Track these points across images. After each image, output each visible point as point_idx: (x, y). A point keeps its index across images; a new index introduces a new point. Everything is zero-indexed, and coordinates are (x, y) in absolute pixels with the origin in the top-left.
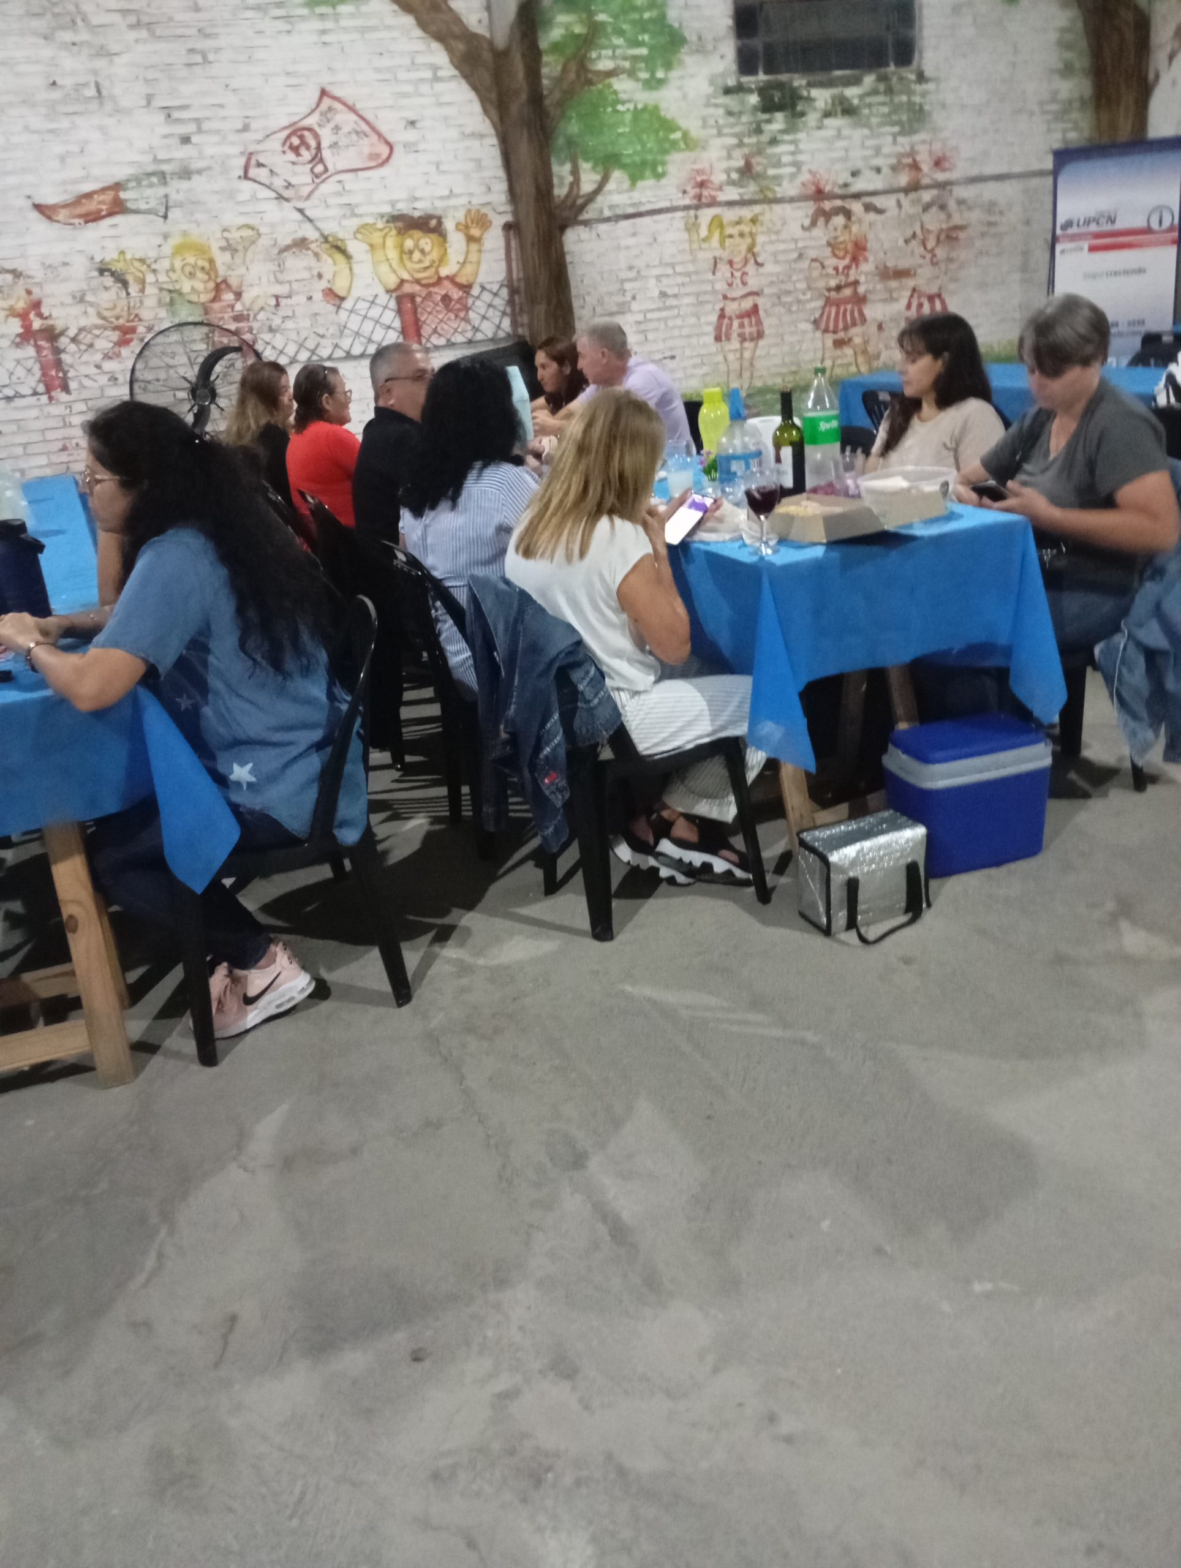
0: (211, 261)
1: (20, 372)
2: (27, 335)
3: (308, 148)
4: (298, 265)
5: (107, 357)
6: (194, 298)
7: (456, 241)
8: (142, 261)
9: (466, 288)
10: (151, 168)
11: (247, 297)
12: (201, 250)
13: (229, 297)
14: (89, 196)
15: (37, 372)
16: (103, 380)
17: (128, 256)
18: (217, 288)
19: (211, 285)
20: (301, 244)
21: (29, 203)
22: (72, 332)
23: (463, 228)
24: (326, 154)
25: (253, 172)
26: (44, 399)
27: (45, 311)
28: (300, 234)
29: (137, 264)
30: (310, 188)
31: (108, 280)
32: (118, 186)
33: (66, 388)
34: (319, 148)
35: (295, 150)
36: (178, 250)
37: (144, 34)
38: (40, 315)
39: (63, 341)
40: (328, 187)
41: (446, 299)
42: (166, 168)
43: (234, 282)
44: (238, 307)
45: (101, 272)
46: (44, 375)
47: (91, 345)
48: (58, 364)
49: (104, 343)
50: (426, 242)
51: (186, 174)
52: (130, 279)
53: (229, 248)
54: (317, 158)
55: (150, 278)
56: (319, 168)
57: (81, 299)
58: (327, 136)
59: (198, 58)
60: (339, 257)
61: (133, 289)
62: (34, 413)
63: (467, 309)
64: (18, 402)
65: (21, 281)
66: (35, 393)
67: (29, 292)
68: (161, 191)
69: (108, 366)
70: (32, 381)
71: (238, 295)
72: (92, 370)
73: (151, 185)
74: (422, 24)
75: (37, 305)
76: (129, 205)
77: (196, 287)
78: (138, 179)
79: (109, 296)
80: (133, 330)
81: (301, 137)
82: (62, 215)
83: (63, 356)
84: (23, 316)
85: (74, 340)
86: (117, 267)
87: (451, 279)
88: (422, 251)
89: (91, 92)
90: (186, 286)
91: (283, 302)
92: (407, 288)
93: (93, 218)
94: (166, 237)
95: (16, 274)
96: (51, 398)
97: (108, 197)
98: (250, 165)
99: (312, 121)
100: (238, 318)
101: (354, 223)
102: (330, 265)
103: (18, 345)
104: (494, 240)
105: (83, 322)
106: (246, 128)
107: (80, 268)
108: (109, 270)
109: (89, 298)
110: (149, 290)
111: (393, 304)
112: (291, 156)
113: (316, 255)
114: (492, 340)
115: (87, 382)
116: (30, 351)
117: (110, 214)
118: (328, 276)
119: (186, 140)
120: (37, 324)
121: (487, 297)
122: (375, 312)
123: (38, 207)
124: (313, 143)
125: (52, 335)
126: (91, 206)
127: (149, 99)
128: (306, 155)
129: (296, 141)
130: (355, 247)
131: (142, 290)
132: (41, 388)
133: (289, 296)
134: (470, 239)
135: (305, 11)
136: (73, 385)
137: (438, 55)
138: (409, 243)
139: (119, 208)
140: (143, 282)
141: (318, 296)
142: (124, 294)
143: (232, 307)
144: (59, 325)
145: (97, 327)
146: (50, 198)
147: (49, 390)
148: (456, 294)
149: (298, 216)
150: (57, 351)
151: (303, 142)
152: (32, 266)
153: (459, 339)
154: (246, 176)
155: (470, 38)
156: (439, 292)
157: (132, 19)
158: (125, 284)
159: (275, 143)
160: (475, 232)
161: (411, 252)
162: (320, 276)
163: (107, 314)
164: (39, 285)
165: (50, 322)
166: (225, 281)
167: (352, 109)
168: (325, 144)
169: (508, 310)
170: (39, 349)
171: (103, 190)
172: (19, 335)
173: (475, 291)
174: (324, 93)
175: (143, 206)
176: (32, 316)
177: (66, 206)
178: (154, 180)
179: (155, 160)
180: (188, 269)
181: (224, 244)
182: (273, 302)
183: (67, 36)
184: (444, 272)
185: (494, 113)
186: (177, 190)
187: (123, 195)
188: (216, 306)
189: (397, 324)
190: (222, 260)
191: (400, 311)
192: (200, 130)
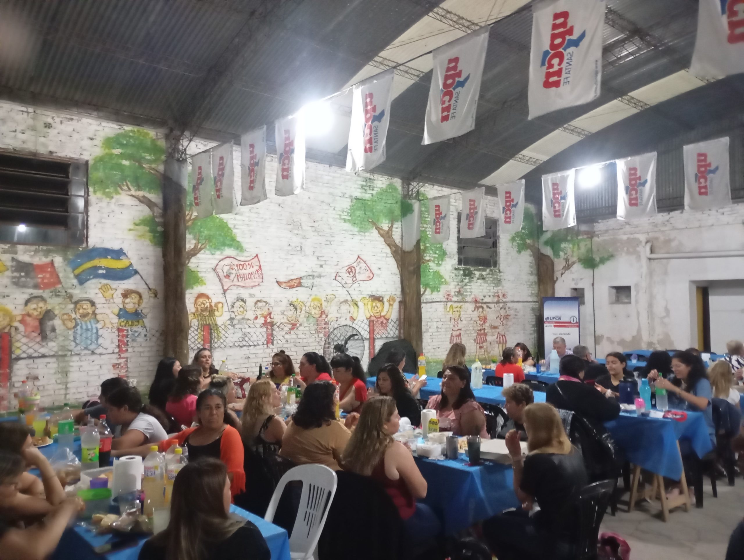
0: (321, 304)
1: (260, 336)
2: (265, 324)
3: (352, 272)
4: (345, 308)
5: (287, 333)
6: (315, 316)
7: (386, 304)
8: (302, 302)
9: (387, 320)
10: (311, 274)
11: (329, 317)
12: (319, 300)
13: (324, 316)
14: (292, 280)
15: (265, 337)
16: (284, 341)
17: (299, 300)
18: (322, 313)
19: (320, 312)
20: (346, 301)
21: (275, 280)
22: (278, 324)
23: (389, 301)
24: (357, 275)
25: (338, 278)
26: (266, 346)
27: (272, 316)
28: (346, 299)
29: (301, 303)
30: (351, 285)
31: (292, 308)
32: (301, 278)
33: (272, 344)
34: (355, 273)
35: (349, 273)
36: (313, 300)
37: (316, 234)
38: (270, 317)
39: (275, 327)
40: (356, 285)
41: (382, 323)
42: (315, 274)
43: (326, 312)
44: (326, 320)
45: (290, 305)
46: (267, 338)
47: (283, 329)
48: (272, 334)
49: (286, 329)
50: (379, 304)
51: (320, 276)
52: (298, 308)
53: (327, 301)
54: (354, 276)
55: (304, 308)
56: (354, 279)
57: (283, 313)
58: (358, 270)
59: (329, 243)
60: (356, 307)
61: (298, 311)
62: (262, 351)
63: (387, 326)
64: (258, 347)
65: (267, 305)
66: (263, 344)
67: (269, 309)
68: (312, 281)
69: (287, 336)
70: (262, 340)
71: (327, 316)
72: (281, 338)
73: (310, 279)
74: (385, 241)
75: (270, 314)
76: (303, 284)
77: (315, 312)
78: (307, 277)
79: (291, 313)
80: (296, 325)
81: (351, 269)
82: (284, 285)
83: (274, 332)
84: (265, 317)
85: (278, 327)
86: (295, 303)
87: (384, 316)
88: (377, 307)
89: (299, 249)
90: (313, 312)
91: (339, 319)
92: (373, 318)
93: (292, 287)
94: (311, 295)
95: (266, 303)
96: (267, 346)
97: (298, 281)
98: (337, 275)
99: (355, 265)
100: (325, 324)
101: (361, 297)
102: (353, 309)
103: (262, 327)
104: (396, 305)
105: (283, 321)
106: (337, 265)
107: (285, 303)
108: (293, 305)
109: (285, 313)
110: (303, 312)
111: (368, 323)
112: (348, 274)
113: (349, 305)
114: (393, 337)
115: (279, 342)
116: (265, 329)
117: (297, 286)
118: (351, 312)
119: (321, 266)
120: (269, 320)
121: (392, 323)
122: (363, 325)
123: (277, 282)
124: (354, 272)
125: (272, 324)
126: (292, 283)
127: (314, 252)
128: (352, 275)
129: (350, 270)
130: (360, 304)
131: (301, 312)
132: (265, 342)
133: (340, 318)
134: (390, 305)
135: (357, 233)
136: (275, 342)
137: (388, 250)
138: (374, 304)
139: (300, 285)
140: (301, 309)
141: (348, 318)
142: (295, 313)
143: (325, 320)
144: (275, 321)
145: (286, 323)
146: (281, 279)
147: (267, 343)
148: (385, 321)
149: (347, 292)
150: (273, 330)
151: (352, 271)
152: (271, 301)
153: (384, 336)
154: (335, 279)
155: (396, 246)
156: (381, 320)
157: (314, 229)
158: (296, 309)
159: (344, 270)
160: (391, 303)
161: (374, 307)
162: (350, 312)
163: (290, 319)
164: (272, 307)
165: (273, 320)
166: (324, 311)
167: (365, 262)
168: (357, 272)
169: (398, 328)
170: (267, 328)
171: (297, 279)
172: (263, 324)
173: (390, 321)
174: (359, 257)
175: (306, 285)
176: (268, 318)
177: (285, 283)
178: (311, 277)
179: (312, 271)
180: (315, 306)
181: (325, 299)
182: (336, 319)
183: (296, 232)
184: (383, 314)
185: (400, 269)
186: (317, 281)
187: (302, 281)
188: (320, 319)
189: (368, 330)
190: (324, 304)
191: (369, 326)
192: (325, 264)
